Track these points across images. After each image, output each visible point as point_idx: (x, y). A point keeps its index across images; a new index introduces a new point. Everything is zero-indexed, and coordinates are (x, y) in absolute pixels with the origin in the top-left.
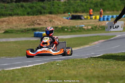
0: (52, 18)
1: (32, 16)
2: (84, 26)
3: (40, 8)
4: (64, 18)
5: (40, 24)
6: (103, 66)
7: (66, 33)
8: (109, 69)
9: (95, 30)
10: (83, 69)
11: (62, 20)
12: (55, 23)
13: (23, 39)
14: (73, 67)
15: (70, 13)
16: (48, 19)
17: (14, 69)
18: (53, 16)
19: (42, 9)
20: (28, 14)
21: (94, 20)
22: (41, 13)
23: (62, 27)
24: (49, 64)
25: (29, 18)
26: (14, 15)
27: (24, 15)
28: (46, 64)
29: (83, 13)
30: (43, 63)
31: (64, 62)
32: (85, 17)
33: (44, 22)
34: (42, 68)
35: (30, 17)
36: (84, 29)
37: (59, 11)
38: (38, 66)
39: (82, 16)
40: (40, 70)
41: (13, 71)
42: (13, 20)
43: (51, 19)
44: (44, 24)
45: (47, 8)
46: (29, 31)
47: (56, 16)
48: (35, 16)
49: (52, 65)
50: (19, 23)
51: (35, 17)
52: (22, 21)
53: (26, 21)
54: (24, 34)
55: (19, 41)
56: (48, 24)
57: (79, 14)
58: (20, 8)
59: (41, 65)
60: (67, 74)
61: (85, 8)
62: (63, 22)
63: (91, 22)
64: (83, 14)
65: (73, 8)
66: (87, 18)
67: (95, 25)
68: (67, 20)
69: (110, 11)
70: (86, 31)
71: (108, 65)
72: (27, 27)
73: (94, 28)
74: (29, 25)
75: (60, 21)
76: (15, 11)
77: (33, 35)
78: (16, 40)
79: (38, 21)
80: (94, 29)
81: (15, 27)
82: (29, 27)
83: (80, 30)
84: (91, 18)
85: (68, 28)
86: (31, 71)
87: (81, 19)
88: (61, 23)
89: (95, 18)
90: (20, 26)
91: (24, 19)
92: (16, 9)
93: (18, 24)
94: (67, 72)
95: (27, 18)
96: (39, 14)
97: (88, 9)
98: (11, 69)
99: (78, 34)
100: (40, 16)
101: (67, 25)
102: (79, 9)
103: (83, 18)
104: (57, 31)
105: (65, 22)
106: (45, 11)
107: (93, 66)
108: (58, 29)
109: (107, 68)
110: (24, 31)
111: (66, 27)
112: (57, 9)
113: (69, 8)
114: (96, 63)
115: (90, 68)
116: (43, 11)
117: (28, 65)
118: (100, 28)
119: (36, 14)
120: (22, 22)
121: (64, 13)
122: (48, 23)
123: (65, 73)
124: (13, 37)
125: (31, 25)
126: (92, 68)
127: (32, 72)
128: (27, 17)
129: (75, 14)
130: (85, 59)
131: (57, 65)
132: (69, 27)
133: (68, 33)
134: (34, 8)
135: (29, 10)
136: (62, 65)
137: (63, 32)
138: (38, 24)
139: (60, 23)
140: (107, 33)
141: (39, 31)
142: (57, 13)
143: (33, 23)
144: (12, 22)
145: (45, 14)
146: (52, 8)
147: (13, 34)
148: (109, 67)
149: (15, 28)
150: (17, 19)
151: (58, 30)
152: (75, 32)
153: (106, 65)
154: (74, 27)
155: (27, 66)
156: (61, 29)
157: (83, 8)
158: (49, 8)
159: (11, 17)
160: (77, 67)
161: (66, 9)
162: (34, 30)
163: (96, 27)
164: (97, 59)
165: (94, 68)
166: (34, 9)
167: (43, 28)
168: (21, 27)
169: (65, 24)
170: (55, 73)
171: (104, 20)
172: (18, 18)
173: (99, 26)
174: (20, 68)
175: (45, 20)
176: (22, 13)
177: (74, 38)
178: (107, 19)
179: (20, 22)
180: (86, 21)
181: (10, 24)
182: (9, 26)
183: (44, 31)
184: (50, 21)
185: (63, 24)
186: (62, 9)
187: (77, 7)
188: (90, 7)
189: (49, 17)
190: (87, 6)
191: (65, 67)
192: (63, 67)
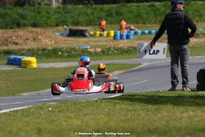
0: (37, 33)
1: (4, 30)
2: (89, 47)
3: (17, 17)
4: (57, 34)
5: (16, 44)
6: (122, 113)
7: (60, 59)
8: (133, 117)
9: (108, 55)
11: (53, 38)
12: (42, 42)
14: (75, 113)
16: (30, 35)
18: (39, 30)
19: (21, 18)
21: (107, 39)
22: (19, 26)
23: (53, 48)
24: (36, 109)
28: (30, 108)
29: (87, 25)
30: (26, 107)
31: (60, 105)
32: (92, 33)
33: (24, 40)
35: (1, 31)
36: (90, 53)
37: (49, 22)
38: (17, 111)
39: (86, 30)
40: (21, 118)
43: (36, 35)
44: (24, 43)
45: (29, 17)
47: (43, 30)
48: (8, 30)
49: (40, 110)
51: (10, 32)
56: (31, 44)
57: (81, 28)
59: (22, 109)
60: (65, 124)
61: (91, 17)
62: (55, 41)
63: (100, 41)
65: (72, 17)
66: (95, 34)
67: (108, 46)
68: (61, 37)
69: (132, 24)
70: (92, 56)
71: (131, 111)
73: (106, 51)
75: (49, 39)
77: (6, 62)
79: (14, 38)
83: (84, 53)
85: (63, 50)
86: (6, 119)
87: (86, 36)
88: (51, 41)
89: (108, 35)
94: (65, 121)
96: (15, 26)
97: (96, 19)
100: (17, 30)
101: (62, 46)
102: (81, 19)
103: (88, 35)
105: (58, 40)
106: (26, 22)
107: (106, 112)
108: (46, 52)
109: (129, 116)
111: (60, 49)
112: (45, 19)
113: (66, 17)
115: (102, 116)
116: (22, 21)
117: (1, 110)
118: (116, 52)
119: (11, 26)
121: (57, 25)
122: (30, 42)
123: (63, 122)
125: (2, 45)
127: (8, 121)
129: (74, 28)
130: (94, 101)
131: (49, 110)
132: (65, 48)
133: (63, 59)
134: (8, 16)
136: (57, 110)
137: (56, 57)
138: (14, 42)
139: (50, 43)
140: (127, 60)
141: (16, 54)
142: (45, 25)
143: (6, 42)
145: (26, 27)
146: (38, 18)
148: (133, 115)
151: (47, 54)
152: (75, 57)
153: (128, 110)
154: (74, 49)
156: (51, 52)
157: (87, 18)
158: (32, 17)
160: (81, 114)
161: (60, 20)
162: (8, 53)
163: (109, 50)
164: (113, 101)
165: (109, 115)
166: (8, 19)
167: (23, 50)
169: (59, 44)
170: (47, 122)
171: (121, 37)
173: (114, 48)
175: (25, 37)
178: (128, 37)
180: (93, 39)
183: (23, 55)
184: (34, 39)
185: (55, 43)
186: (53, 20)
187: (78, 16)
188: (99, 16)
189: (32, 32)
190: (95, 15)
191: (62, 113)
192: (59, 114)
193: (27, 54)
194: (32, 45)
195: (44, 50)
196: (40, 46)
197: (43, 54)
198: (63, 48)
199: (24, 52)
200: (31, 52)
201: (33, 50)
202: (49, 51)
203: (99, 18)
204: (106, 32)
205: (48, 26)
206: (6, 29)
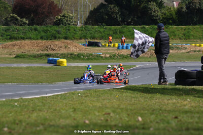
0: (67, 43)
2: (101, 53)
3: (54, 32)
4: (81, 44)
5: (54, 50)
6: (128, 99)
7: (82, 61)
8: (136, 102)
9: (114, 59)
10: (108, 101)
12: (70, 49)
13: (36, 65)
14: (96, 98)
16: (63, 44)
18: (68, 41)
19: (57, 33)
20: (42, 38)
21: (113, 48)
22: (55, 38)
23: (77, 53)
24: (70, 94)
25: (43, 43)
26: (26, 39)
27: (37, 39)
28: (66, 94)
29: (100, 39)
30: (63, 93)
31: (86, 92)
32: (103, 44)
34: (63, 97)
35: (44, 41)
36: (102, 57)
37: (76, 36)
38: (57, 95)
39: (99, 43)
40: (61, 100)
41: (32, 99)
42: (25, 44)
43: (66, 45)
44: (59, 50)
45: (62, 33)
46: (42, 57)
47: (72, 42)
49: (73, 95)
51: (50, 42)
52: (35, 45)
53: (39, 45)
54: (37, 59)
55: (32, 67)
57: (96, 41)
58: (33, 31)
61: (103, 34)
62: (79, 49)
63: (109, 50)
64: (100, 41)
65: (91, 34)
66: (106, 45)
67: (114, 54)
68: (83, 46)
69: (130, 39)
70: (104, 60)
71: (134, 98)
72: (41, 52)
75: (75, 47)
76: (27, 35)
77: (47, 61)
78: (28, 66)
79: (52, 46)
80: (112, 57)
81: (27, 51)
82: (42, 52)
83: (98, 58)
84: (109, 46)
85: (84, 55)
86: (51, 101)
87: (99, 46)
88: (77, 49)
89: (114, 46)
90: (32, 51)
91: (37, 43)
92: (29, 32)
93: (31, 48)
95: (40, 43)
96: (53, 38)
97: (106, 35)
98: (30, 97)
99: (96, 62)
100: (54, 41)
101: (84, 52)
102: (96, 35)
103: (101, 45)
105: (81, 48)
106: (60, 36)
107: (117, 98)
109: (133, 101)
110: (37, 56)
111: (82, 54)
112: (72, 34)
113: (86, 33)
114: (121, 95)
115: (115, 100)
116: (58, 35)
117: (46, 94)
118: (119, 57)
119: (50, 39)
120: (35, 47)
121: (81, 39)
122: (63, 49)
123: (89, 104)
124: (24, 63)
125: (44, 50)
126: (117, 100)
127: (53, 102)
128: (40, 41)
129: (92, 41)
130: (108, 90)
131: (79, 95)
132: (86, 54)
133: (84, 61)
135: (43, 34)
136: (84, 96)
137: (79, 60)
138: (52, 49)
139: (75, 50)
140: (126, 63)
141: (53, 57)
142: (73, 38)
143: (47, 48)
144: (24, 46)
145: (60, 39)
146: (68, 33)
147: (25, 59)
149: (28, 53)
151: (74, 57)
152: (92, 60)
154: (91, 55)
157: (101, 35)
158: (64, 33)
159: (23, 41)
160: (101, 99)
161: (82, 35)
162: (48, 55)
163: (114, 56)
164: (120, 90)
165: (119, 100)
166: (48, 33)
169: (81, 51)
170: (79, 103)
171: (123, 48)
172: (31, 42)
173: (118, 55)
174: (38, 96)
175: (59, 46)
176: (35, 37)
178: (127, 48)
179: (33, 47)
180: (104, 48)
181: (22, 48)
182: (21, 50)
183: (58, 57)
184: (66, 47)
186: (78, 35)
187: (95, 33)
188: (108, 33)
189: (64, 42)
190: (106, 33)
191: (88, 98)
192: (86, 98)
193: (60, 57)
194: (64, 51)
195: (72, 54)
196: (69, 52)
197: (71, 57)
199: (59, 55)
201: (64, 54)
202: (75, 55)
203: (108, 35)
204: (112, 44)
205: (75, 39)
206: (47, 40)
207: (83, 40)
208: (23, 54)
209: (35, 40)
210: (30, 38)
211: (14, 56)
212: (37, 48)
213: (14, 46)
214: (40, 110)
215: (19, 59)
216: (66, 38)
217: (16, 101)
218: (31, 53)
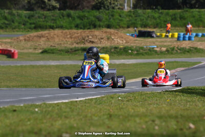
0: (111, 34)
1: (82, 30)
2: (156, 46)
3: (94, 19)
4: (128, 34)
5: (93, 42)
6: (182, 104)
7: (130, 56)
8: (191, 107)
9: (172, 53)
10: (155, 106)
11: (124, 38)
12: (115, 41)
13: (69, 63)
14: (141, 103)
15: (137, 27)
16: (104, 35)
17: (59, 103)
18: (112, 31)
19: (97, 20)
20: (77, 27)
21: (171, 39)
22: (95, 27)
23: (124, 47)
24: (107, 98)
26: (56, 28)
27: (71, 28)
28: (103, 97)
29: (155, 28)
30: (99, 96)
31: (128, 95)
32: (158, 34)
33: (99, 39)
35: (80, 31)
36: (156, 52)
37: (121, 24)
38: (92, 99)
39: (153, 32)
40: (95, 106)
41: (58, 105)
42: (55, 35)
43: (109, 35)
44: (99, 42)
45: (104, 20)
46: (77, 52)
47: (116, 31)
48: (86, 30)
49: (111, 99)
50: (63, 39)
51: (87, 32)
52: (68, 36)
53: (73, 36)
54: (70, 55)
55: (63, 65)
57: (149, 30)
58: (65, 18)
59: (96, 98)
60: (133, 111)
61: (158, 21)
62: (126, 40)
63: (166, 41)
64: (154, 30)
65: (141, 20)
66: (161, 35)
67: (172, 46)
68: (131, 38)
70: (158, 55)
71: (189, 102)
72: (75, 45)
73: (170, 50)
74: (77, 43)
75: (121, 39)
76: (58, 22)
77: (83, 57)
78: (58, 64)
79: (90, 37)
81: (58, 44)
82: (77, 46)
83: (150, 52)
84: (167, 36)
85: (132, 48)
86: (82, 106)
87: (153, 37)
88: (123, 41)
89: (173, 36)
90: (64, 43)
91: (70, 34)
92: (60, 19)
93: (62, 41)
94: (133, 109)
95: (75, 33)
96: (92, 27)
97: (162, 22)
98: (56, 102)
99: (148, 58)
100: (93, 30)
101: (132, 45)
102: (150, 22)
103: (155, 36)
104: (118, 52)
105: (128, 40)
106: (102, 24)
107: (168, 102)
108: (118, 50)
109: (188, 106)
110: (70, 51)
111: (131, 47)
112: (117, 21)
113: (136, 20)
114: (173, 99)
115: (164, 105)
116: (98, 23)
117: (78, 98)
118: (179, 51)
119: (88, 27)
120: (68, 38)
121: (128, 27)
122: (104, 41)
123: (130, 110)
124: (53, 60)
125: (80, 43)
126: (167, 105)
127: (84, 108)
128: (75, 31)
129: (143, 29)
130: (158, 93)
131: (119, 100)
132: (134, 47)
133: (133, 56)
134: (86, 18)
135: (78, 21)
136: (125, 100)
137: (126, 55)
138: (90, 41)
139: (121, 42)
142: (118, 27)
143: (83, 40)
144: (53, 38)
145: (101, 28)
146: (111, 20)
147: (54, 54)
148: (191, 105)
149: (58, 47)
150: (61, 34)
152: (143, 55)
153: (187, 101)
154: (142, 48)
155: (77, 100)
157: (155, 21)
158: (106, 19)
159: (52, 31)
160: (146, 103)
161: (130, 22)
163: (173, 49)
164: (174, 93)
165: (171, 104)
166: (86, 20)
168: (65, 45)
169: (129, 44)
170: (117, 109)
172: (62, 32)
173: (177, 48)
174: (67, 101)
175: (100, 37)
176: (67, 26)
177: (140, 64)
178: (190, 38)
179: (65, 38)
180: (159, 40)
181: (50, 40)
182: (49, 43)
184: (108, 39)
185: (126, 42)
186: (125, 22)
187: (147, 20)
188: (165, 19)
189: (106, 32)
190: (162, 18)
191: (130, 102)
192: (127, 103)
193: (101, 51)
194: (106, 44)
195: (116, 48)
196: (113, 45)
197: (115, 52)
198: (133, 47)
200: (105, 49)
201: (107, 48)
202: (121, 49)
203: (165, 21)
204: (170, 34)
205: (120, 27)
206: (84, 29)
207: (131, 29)
208: (52, 48)
209: (68, 29)
210: (61, 27)
211: (40, 51)
212: (70, 40)
213: (40, 37)
214: (66, 117)
215: (46, 55)
216: (109, 27)
217: (37, 106)
218: (63, 47)
